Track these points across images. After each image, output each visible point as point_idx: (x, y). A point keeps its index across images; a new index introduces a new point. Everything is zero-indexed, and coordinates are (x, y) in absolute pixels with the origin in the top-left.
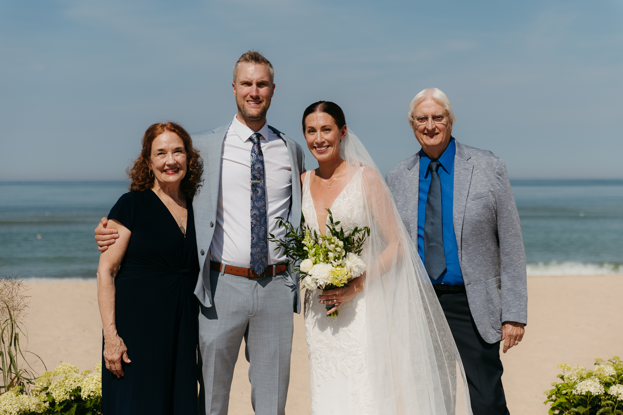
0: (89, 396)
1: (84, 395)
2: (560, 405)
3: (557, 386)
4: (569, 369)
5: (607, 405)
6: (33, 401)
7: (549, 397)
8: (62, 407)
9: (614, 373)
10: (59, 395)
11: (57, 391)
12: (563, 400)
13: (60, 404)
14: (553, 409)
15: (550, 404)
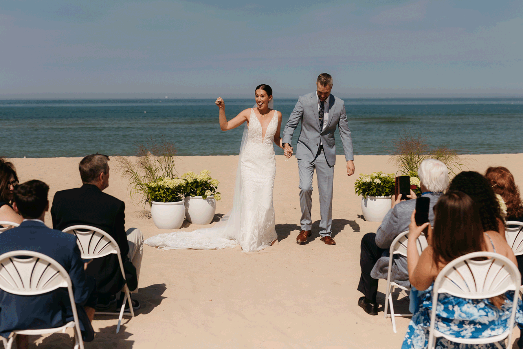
0: (200, 181)
1: (199, 180)
2: (358, 187)
3: (358, 181)
4: (363, 175)
5: (374, 186)
6: (183, 181)
7: (355, 185)
8: (191, 184)
9: (377, 175)
10: (190, 180)
11: (190, 179)
12: (359, 185)
13: (191, 183)
14: (357, 188)
15: (356, 188)
